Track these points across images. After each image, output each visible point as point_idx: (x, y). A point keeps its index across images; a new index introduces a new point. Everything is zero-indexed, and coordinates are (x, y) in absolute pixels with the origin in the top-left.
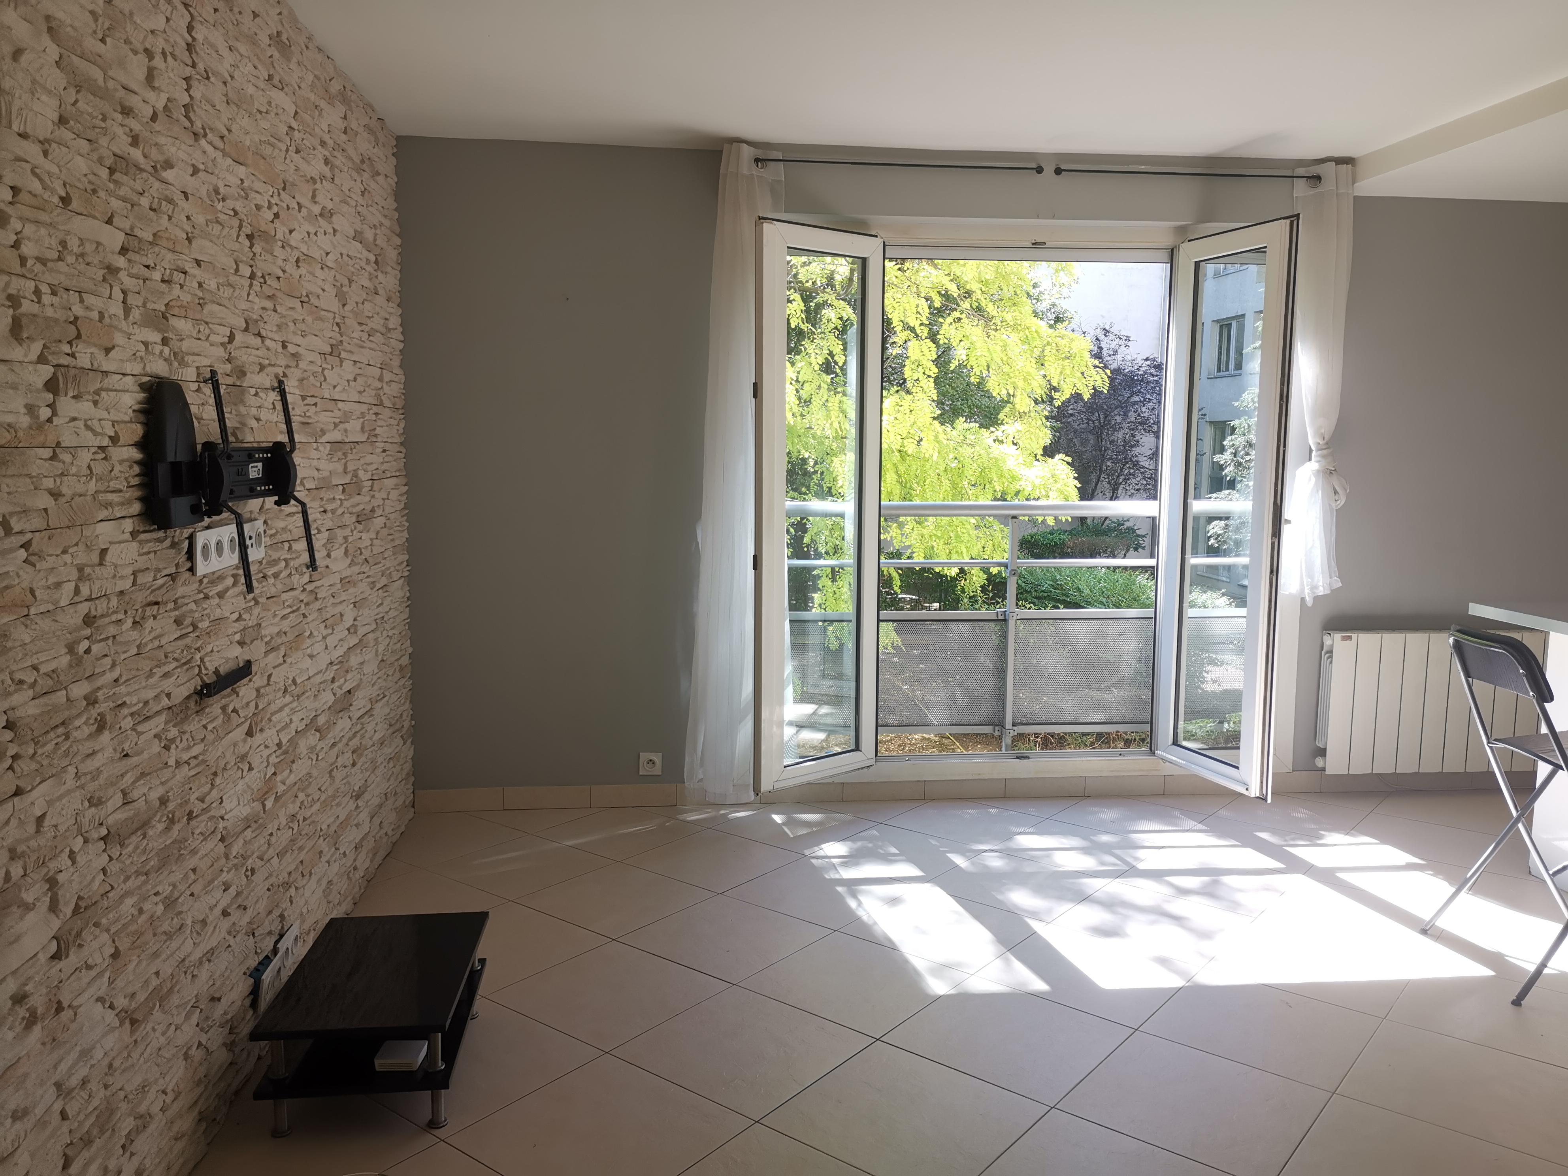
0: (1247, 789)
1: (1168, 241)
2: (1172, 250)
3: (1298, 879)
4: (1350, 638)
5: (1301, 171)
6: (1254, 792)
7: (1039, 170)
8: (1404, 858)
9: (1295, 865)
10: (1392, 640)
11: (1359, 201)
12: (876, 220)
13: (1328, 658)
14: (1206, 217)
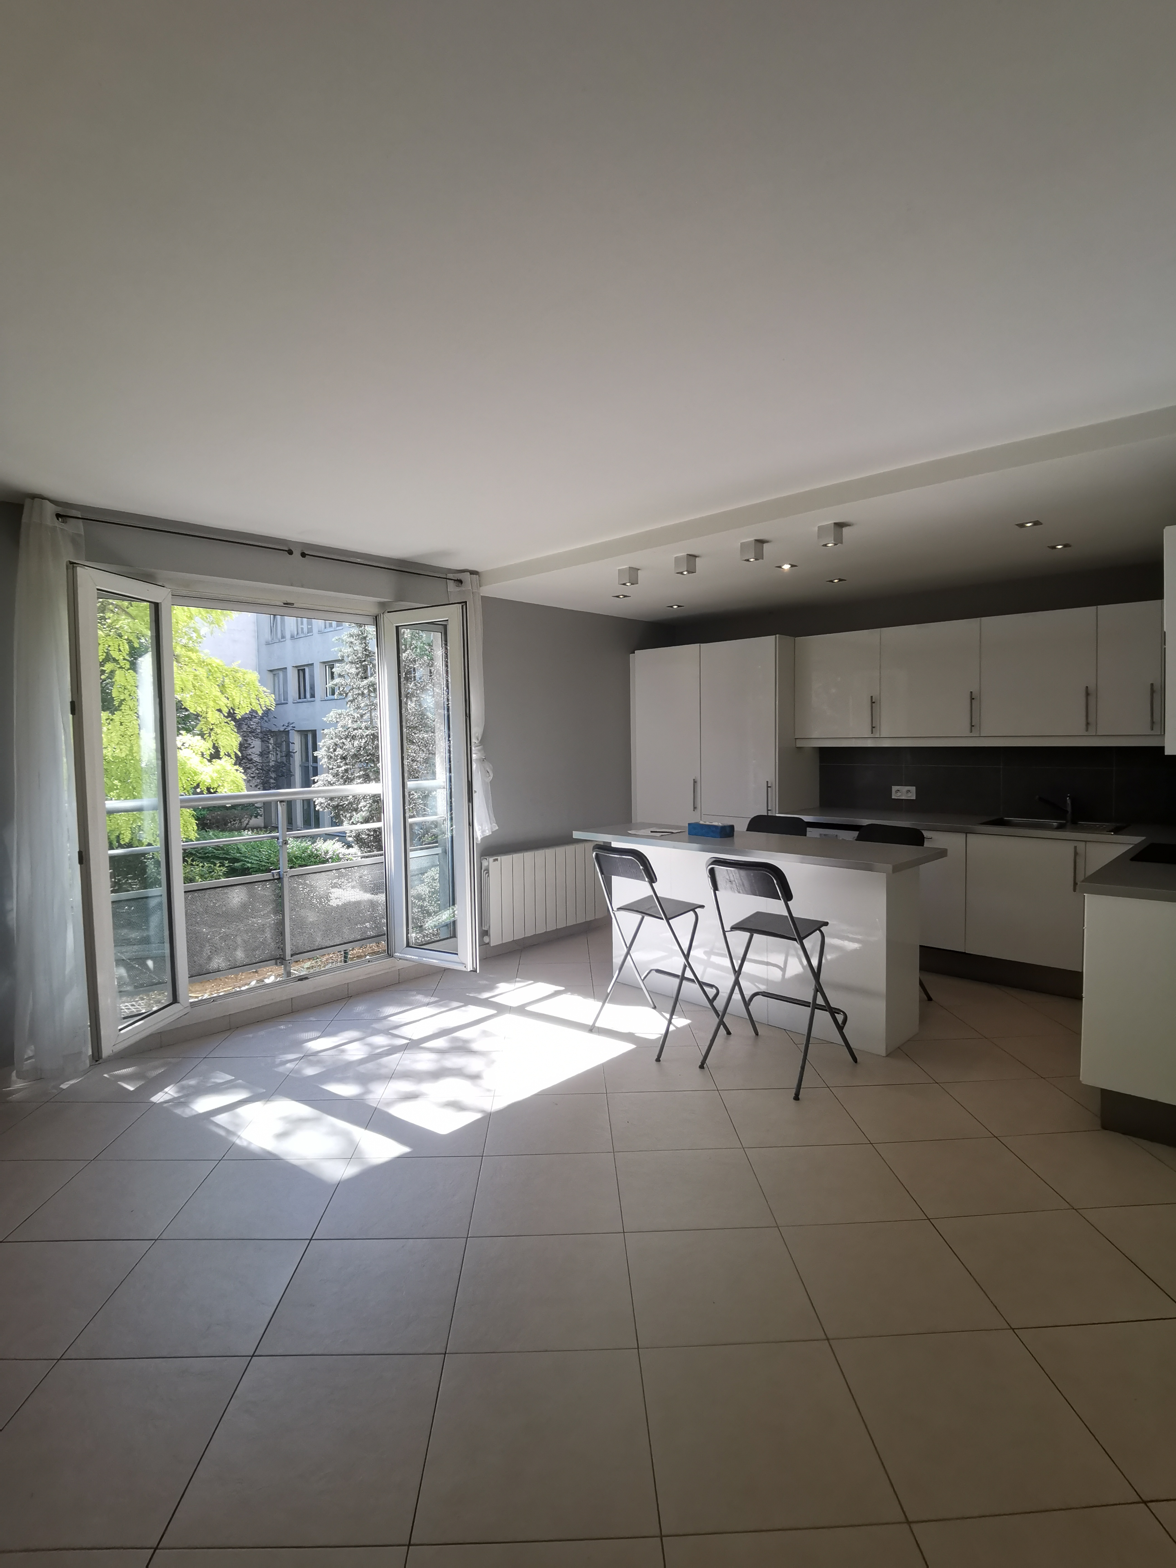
0: (465, 967)
1: (374, 611)
2: (376, 617)
3: (507, 1017)
4: (497, 860)
5: (450, 576)
6: (470, 968)
7: (290, 552)
8: (551, 988)
9: (502, 1009)
10: (517, 857)
11: (484, 598)
12: (162, 574)
13: (486, 873)
14: (400, 598)
